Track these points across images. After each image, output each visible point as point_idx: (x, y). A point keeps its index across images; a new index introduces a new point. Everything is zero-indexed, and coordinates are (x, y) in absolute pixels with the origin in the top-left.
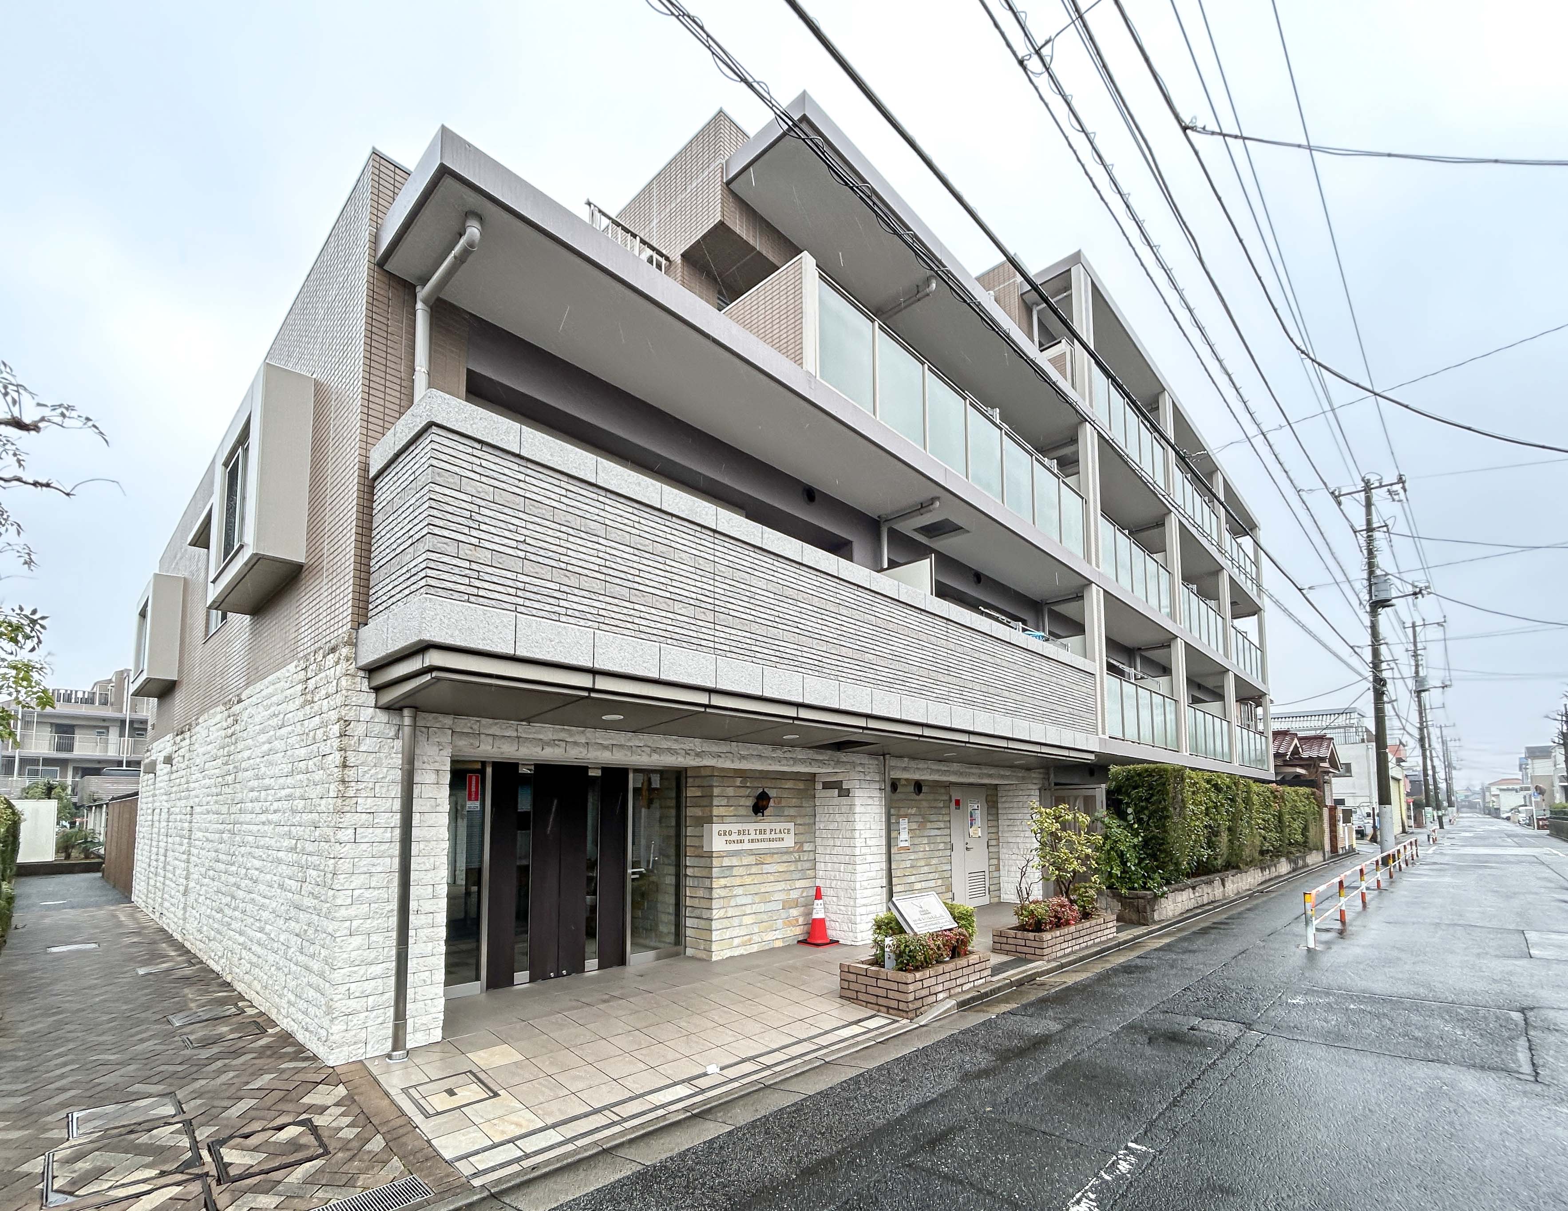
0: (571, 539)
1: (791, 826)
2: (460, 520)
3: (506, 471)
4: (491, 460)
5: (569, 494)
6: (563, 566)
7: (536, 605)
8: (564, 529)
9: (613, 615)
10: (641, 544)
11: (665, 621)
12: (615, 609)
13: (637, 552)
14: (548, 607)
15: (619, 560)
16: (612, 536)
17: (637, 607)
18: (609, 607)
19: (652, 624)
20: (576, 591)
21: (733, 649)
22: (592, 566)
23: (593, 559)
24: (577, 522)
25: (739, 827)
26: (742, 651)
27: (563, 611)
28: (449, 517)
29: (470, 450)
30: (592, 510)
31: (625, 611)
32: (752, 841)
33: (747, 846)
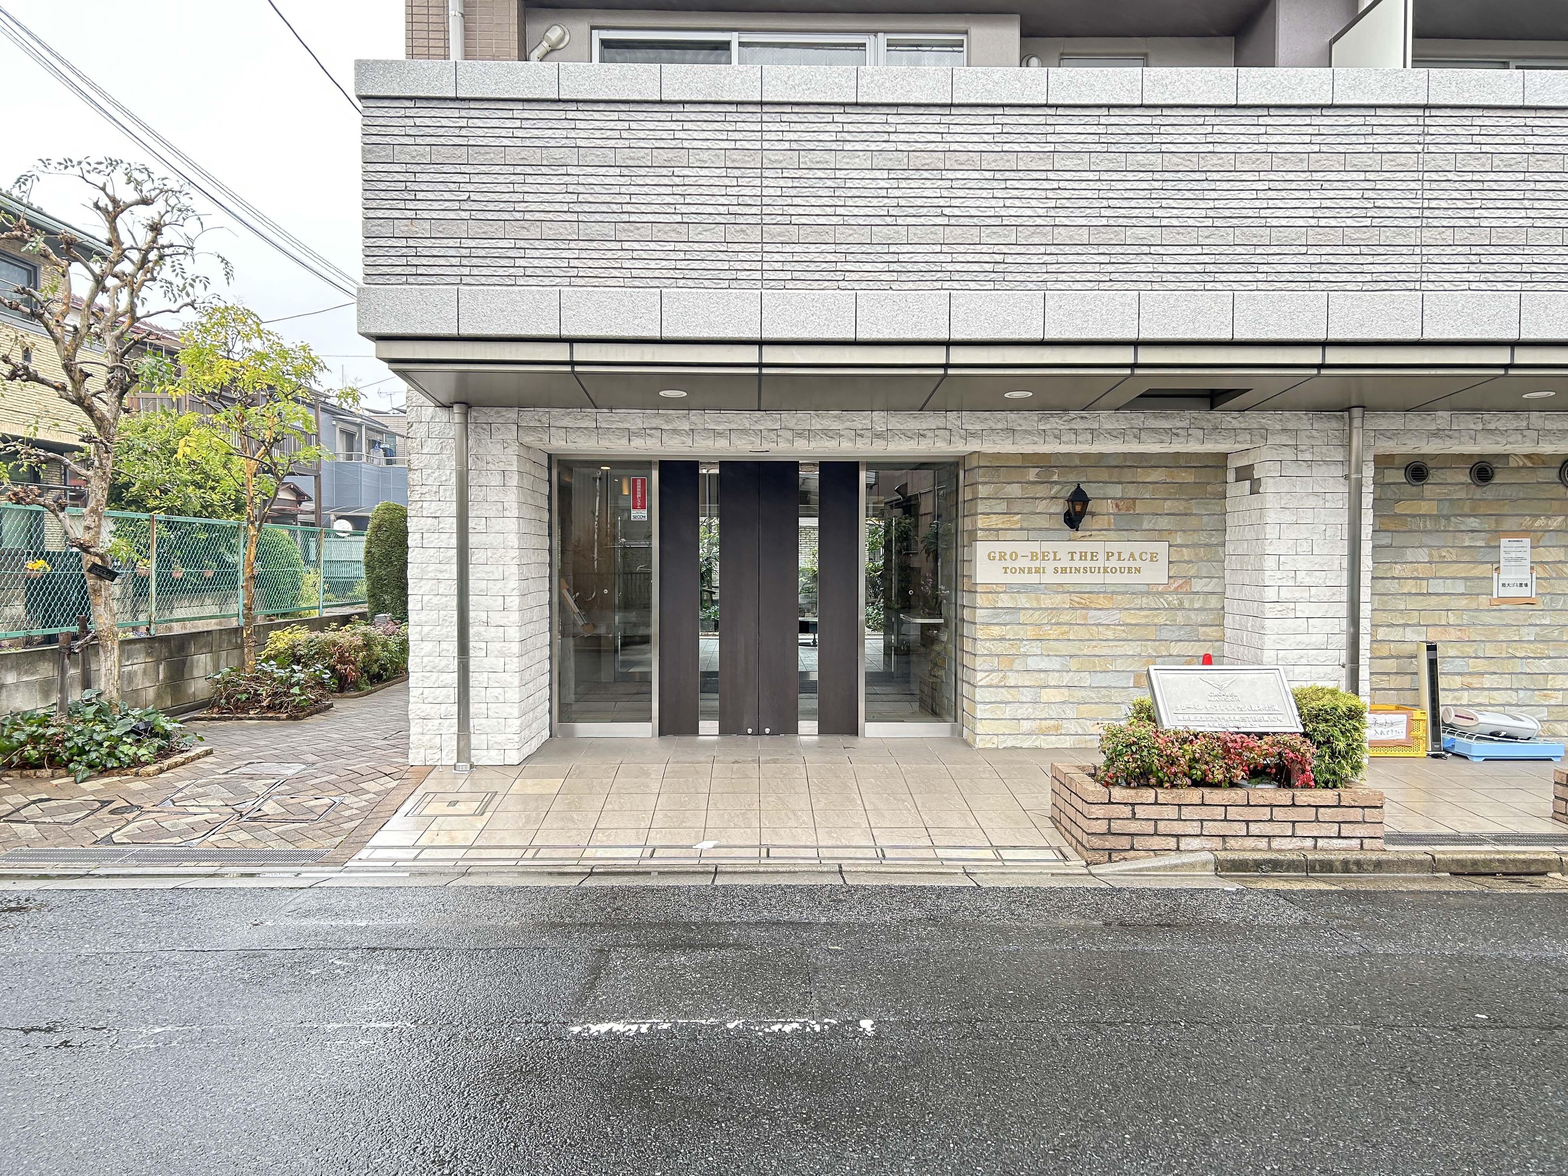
0: (529, 179)
1: (1162, 548)
2: (394, 195)
3: (445, 122)
4: (426, 116)
5: (526, 124)
6: (518, 216)
7: (485, 271)
8: (518, 170)
9: (590, 263)
10: (632, 158)
11: (673, 255)
12: (595, 255)
13: (625, 171)
14: (501, 271)
15: (598, 189)
16: (589, 160)
17: (626, 245)
18: (584, 254)
19: (653, 264)
20: (537, 244)
21: (796, 275)
22: (558, 207)
23: (559, 198)
24: (536, 156)
25: (1034, 547)
26: (817, 276)
27: (520, 272)
28: (382, 195)
29: (402, 112)
30: (558, 133)
31: (609, 255)
32: (1064, 570)
33: (1049, 578)
